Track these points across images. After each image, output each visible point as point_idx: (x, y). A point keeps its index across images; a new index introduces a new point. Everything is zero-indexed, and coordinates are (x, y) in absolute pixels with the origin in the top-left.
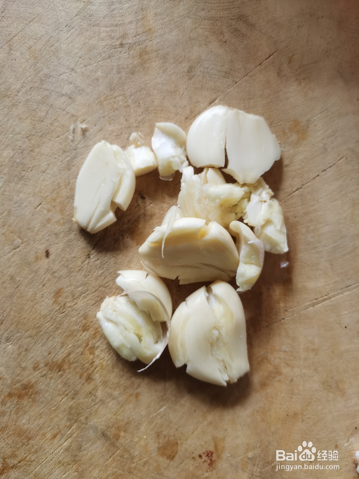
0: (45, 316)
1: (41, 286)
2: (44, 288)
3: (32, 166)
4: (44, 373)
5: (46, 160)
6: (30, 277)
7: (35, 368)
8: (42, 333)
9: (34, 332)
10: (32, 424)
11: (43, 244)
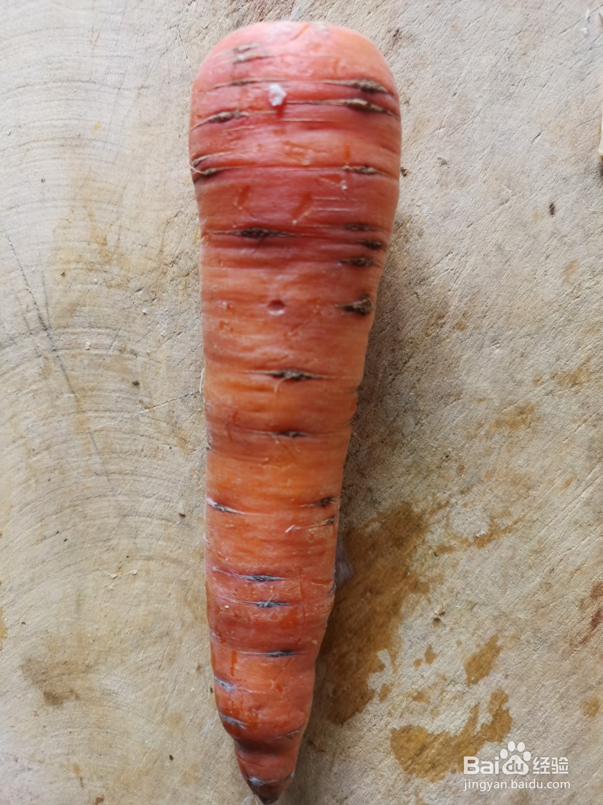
0: (550, 304)
1: (543, 258)
2: (547, 261)
3: (525, 77)
4: (551, 388)
5: (546, 68)
6: (527, 245)
7: (536, 382)
8: (546, 328)
9: (534, 328)
10: (533, 466)
11: (545, 194)
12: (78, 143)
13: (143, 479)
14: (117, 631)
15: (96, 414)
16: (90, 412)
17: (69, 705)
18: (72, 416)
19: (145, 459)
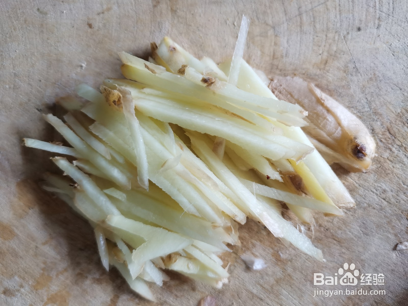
13: (299, 38)
14: (200, 28)
19: (311, 38)
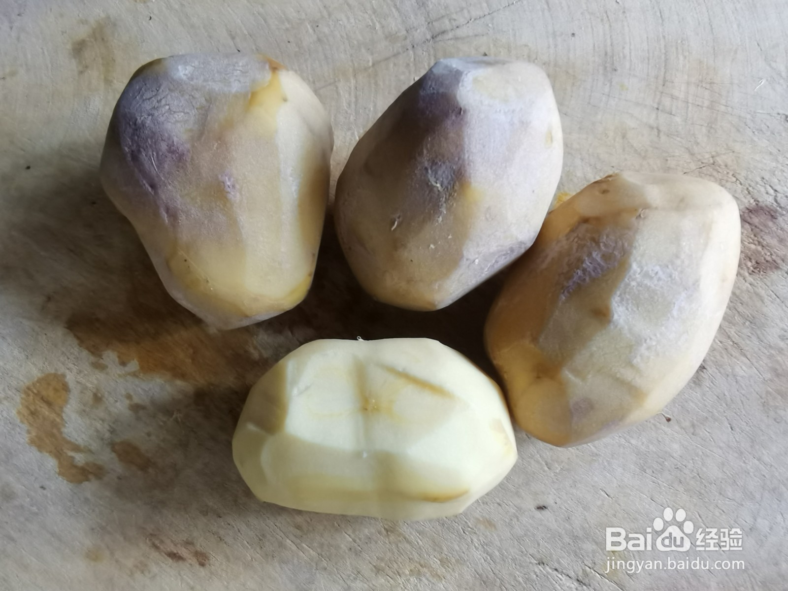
12: (608, 69)
15: (353, 88)
16: (355, 82)
17: (73, 65)
18: (351, 64)
